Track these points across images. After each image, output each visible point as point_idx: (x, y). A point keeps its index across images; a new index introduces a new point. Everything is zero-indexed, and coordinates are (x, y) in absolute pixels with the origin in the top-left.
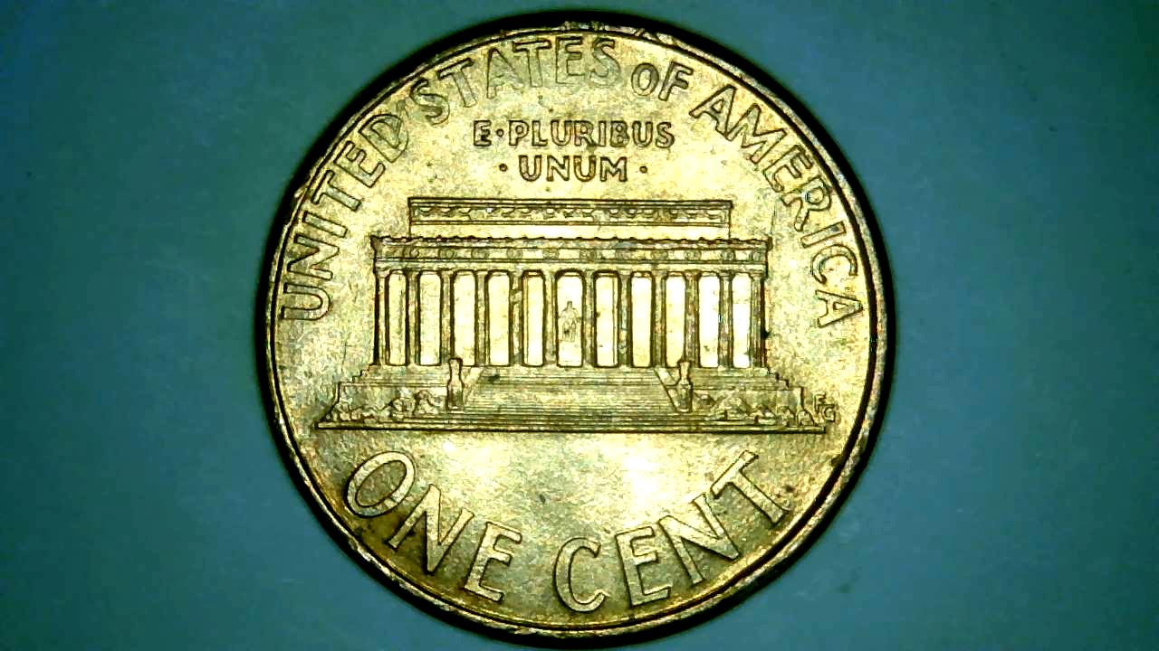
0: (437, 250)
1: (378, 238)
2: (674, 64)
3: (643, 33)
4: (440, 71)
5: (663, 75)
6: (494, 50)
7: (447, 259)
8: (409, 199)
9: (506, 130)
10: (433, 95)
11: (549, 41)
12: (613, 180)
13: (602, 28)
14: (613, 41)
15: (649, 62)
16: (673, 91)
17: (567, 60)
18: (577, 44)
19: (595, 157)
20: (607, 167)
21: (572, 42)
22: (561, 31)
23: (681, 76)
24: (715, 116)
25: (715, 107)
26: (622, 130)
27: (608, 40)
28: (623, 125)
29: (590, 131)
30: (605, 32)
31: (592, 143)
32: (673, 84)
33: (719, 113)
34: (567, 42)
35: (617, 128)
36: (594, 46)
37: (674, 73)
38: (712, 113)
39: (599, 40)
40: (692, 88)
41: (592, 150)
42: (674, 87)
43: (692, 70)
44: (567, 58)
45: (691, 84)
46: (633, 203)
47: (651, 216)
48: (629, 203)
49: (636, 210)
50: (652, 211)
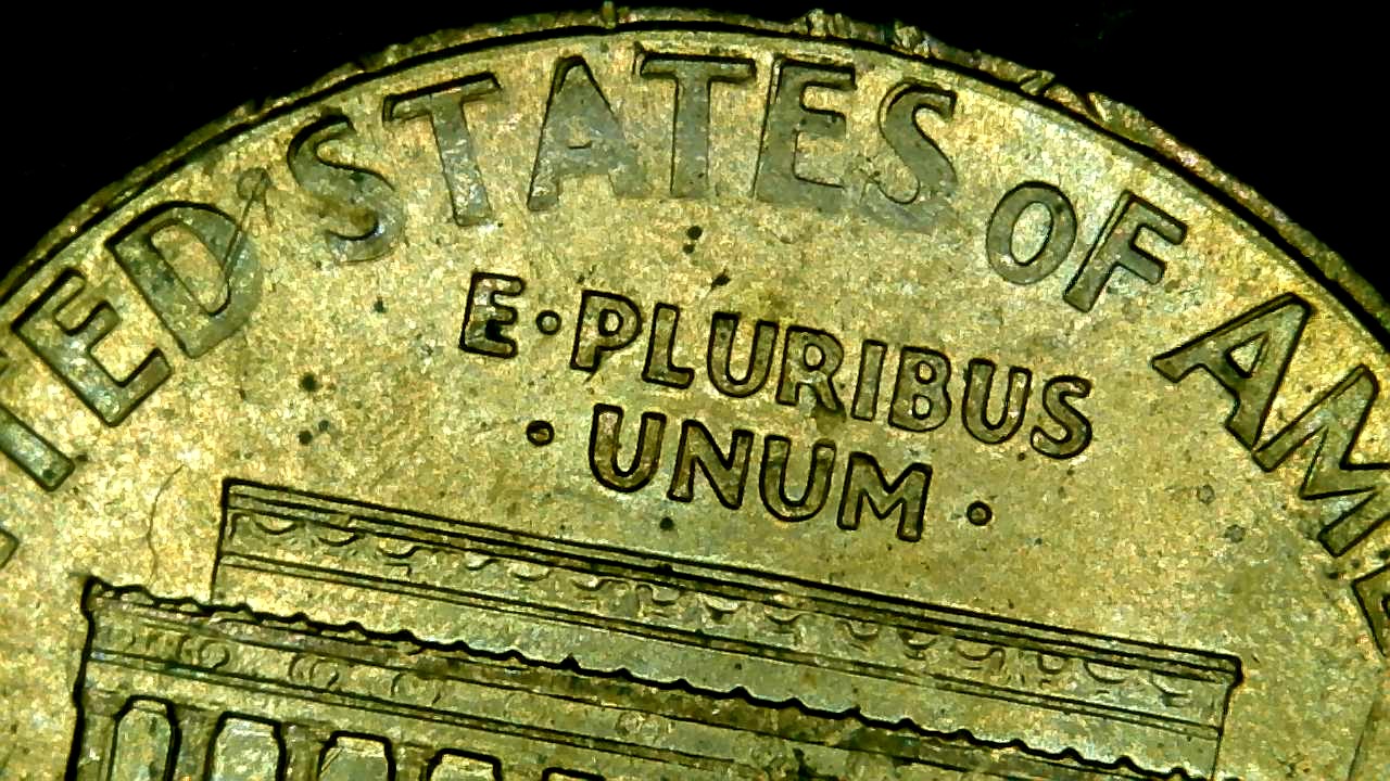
0: (288, 657)
1: (107, 587)
2: (1131, 199)
3: (1050, 85)
4: (395, 99)
5: (1089, 229)
6: (577, 61)
7: (315, 690)
8: (228, 483)
9: (569, 315)
10: (358, 173)
11: (751, 63)
12: (876, 532)
13: (924, 48)
14: (953, 96)
15: (1054, 181)
16: (1113, 282)
17: (796, 133)
18: (836, 86)
19: (833, 446)
20: (867, 487)
21: (824, 76)
22: (794, 36)
23: (1147, 241)
24: (1230, 384)
25: (1237, 355)
26: (933, 378)
27: (936, 89)
28: (939, 365)
29: (830, 365)
30: (932, 62)
31: (831, 406)
32: (1117, 264)
33: (1245, 375)
34: (808, 75)
35: (916, 369)
36: (888, 101)
37: (1127, 228)
38: (1224, 371)
39: (905, 86)
40: (1174, 284)
41: (828, 427)
42: (1119, 273)
43: (1183, 227)
44: (798, 127)
45: (1173, 272)
46: (928, 613)
47: (976, 664)
48: (913, 611)
49: (932, 637)
50: (983, 649)
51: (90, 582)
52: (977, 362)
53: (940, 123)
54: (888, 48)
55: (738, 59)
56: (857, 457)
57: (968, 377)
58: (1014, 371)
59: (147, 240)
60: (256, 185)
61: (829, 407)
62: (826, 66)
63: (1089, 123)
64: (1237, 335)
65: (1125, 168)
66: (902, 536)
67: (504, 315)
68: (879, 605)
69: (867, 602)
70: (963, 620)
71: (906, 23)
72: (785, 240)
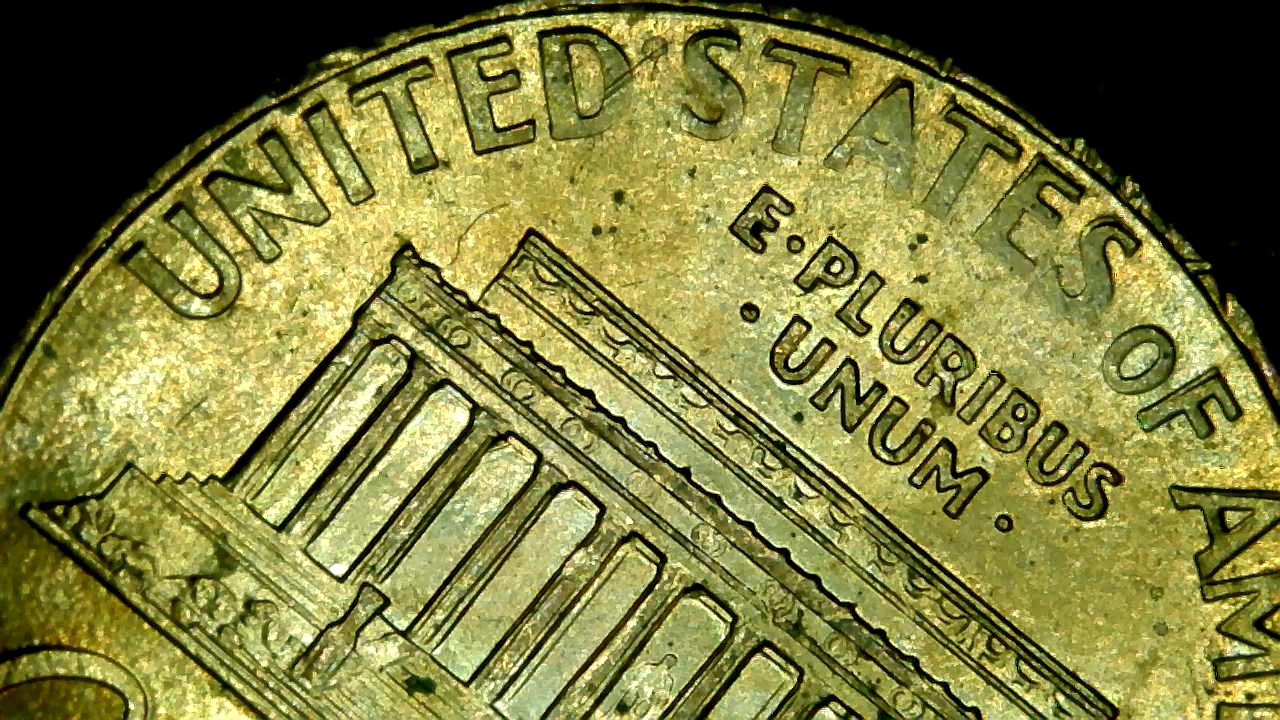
0: (507, 366)
1: (416, 255)
2: (1216, 375)
3: (1205, 272)
4: (775, 43)
5: (1180, 378)
6: (908, 84)
8: (531, 232)
9: (811, 248)
10: (726, 77)
11: (1020, 150)
12: (931, 498)
13: (1137, 203)
14: (1139, 243)
15: (1174, 334)
16: (1174, 423)
17: (1024, 211)
18: (1067, 195)
19: (934, 428)
20: (941, 465)
21: (1062, 184)
22: (1058, 148)
23: (1212, 409)
24: (1214, 532)
25: (1229, 514)
26: (1022, 420)
27: (1130, 233)
28: (1032, 413)
29: (962, 373)
30: (1137, 214)
31: (948, 400)
32: (1183, 412)
33: (1226, 530)
34: (1053, 178)
35: (1016, 407)
36: (1096, 223)
37: (1202, 392)
38: (1213, 520)
39: (1112, 220)
40: (1214, 446)
41: (938, 412)
42: (1182, 417)
43: (1240, 412)
44: (1028, 208)
45: (1217, 438)
46: (936, 570)
47: (947, 619)
48: (926, 562)
49: (929, 586)
50: (957, 613)
51: (407, 246)
52: (1057, 424)
53: (1121, 257)
54: (1114, 189)
55: (1014, 142)
56: (946, 443)
57: (1047, 431)
58: (1078, 443)
59: (566, 46)
60: (657, 48)
61: (946, 401)
62: (1068, 178)
63: (1218, 311)
64: (1234, 502)
65: (1225, 352)
66: (945, 510)
67: (769, 223)
68: (907, 546)
69: (899, 540)
70: (955, 586)
71: (1134, 180)
72: (978, 277)
